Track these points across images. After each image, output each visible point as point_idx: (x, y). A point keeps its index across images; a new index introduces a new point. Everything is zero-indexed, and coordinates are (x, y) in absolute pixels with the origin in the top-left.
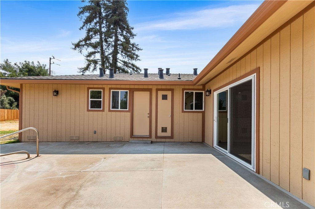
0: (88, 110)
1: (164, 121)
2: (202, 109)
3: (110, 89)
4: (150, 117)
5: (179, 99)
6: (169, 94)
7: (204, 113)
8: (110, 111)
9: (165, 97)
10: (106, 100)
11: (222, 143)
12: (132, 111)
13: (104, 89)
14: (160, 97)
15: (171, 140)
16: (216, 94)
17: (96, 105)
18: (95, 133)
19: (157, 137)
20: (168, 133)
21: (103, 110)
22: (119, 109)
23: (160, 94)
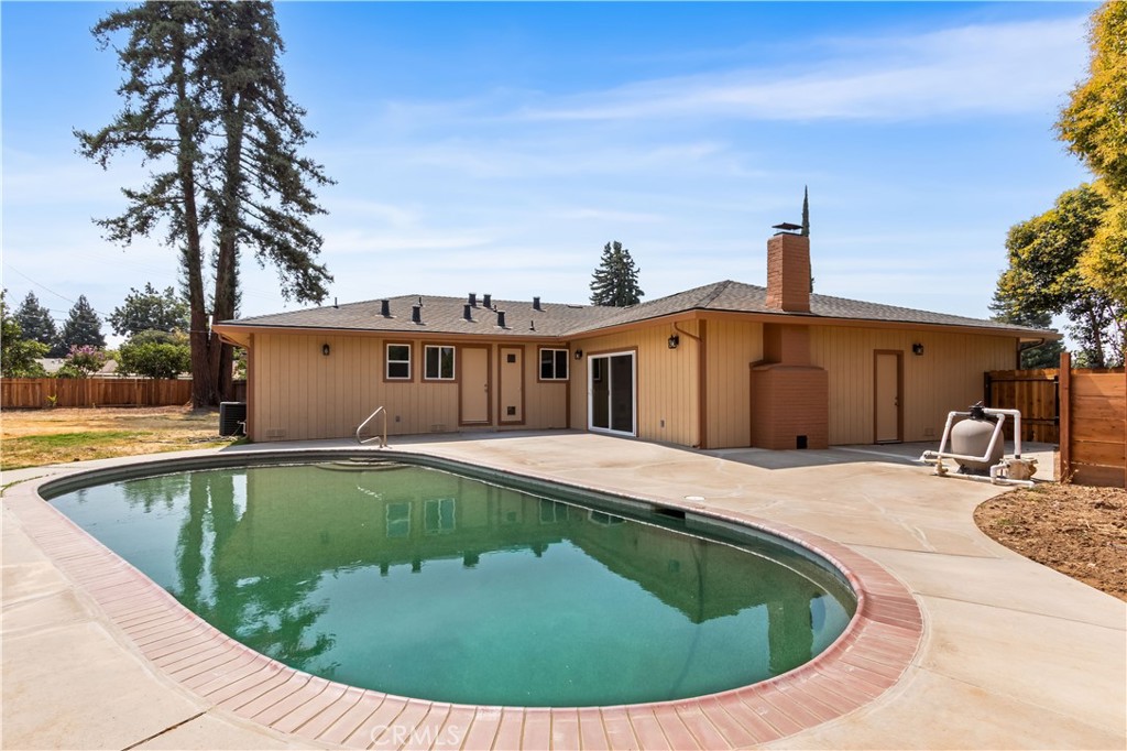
0: (385, 380)
1: (511, 396)
2: (565, 377)
3: (423, 344)
4: (489, 390)
5: (533, 361)
6: (518, 353)
7: (568, 384)
8: (423, 381)
9: (511, 359)
10: (416, 362)
11: (600, 421)
12: (459, 381)
13: (412, 343)
14: (504, 358)
15: (522, 427)
16: (590, 358)
17: (398, 371)
18: (398, 419)
19: (500, 423)
20: (518, 417)
21: (412, 381)
22: (440, 378)
23: (505, 352)
